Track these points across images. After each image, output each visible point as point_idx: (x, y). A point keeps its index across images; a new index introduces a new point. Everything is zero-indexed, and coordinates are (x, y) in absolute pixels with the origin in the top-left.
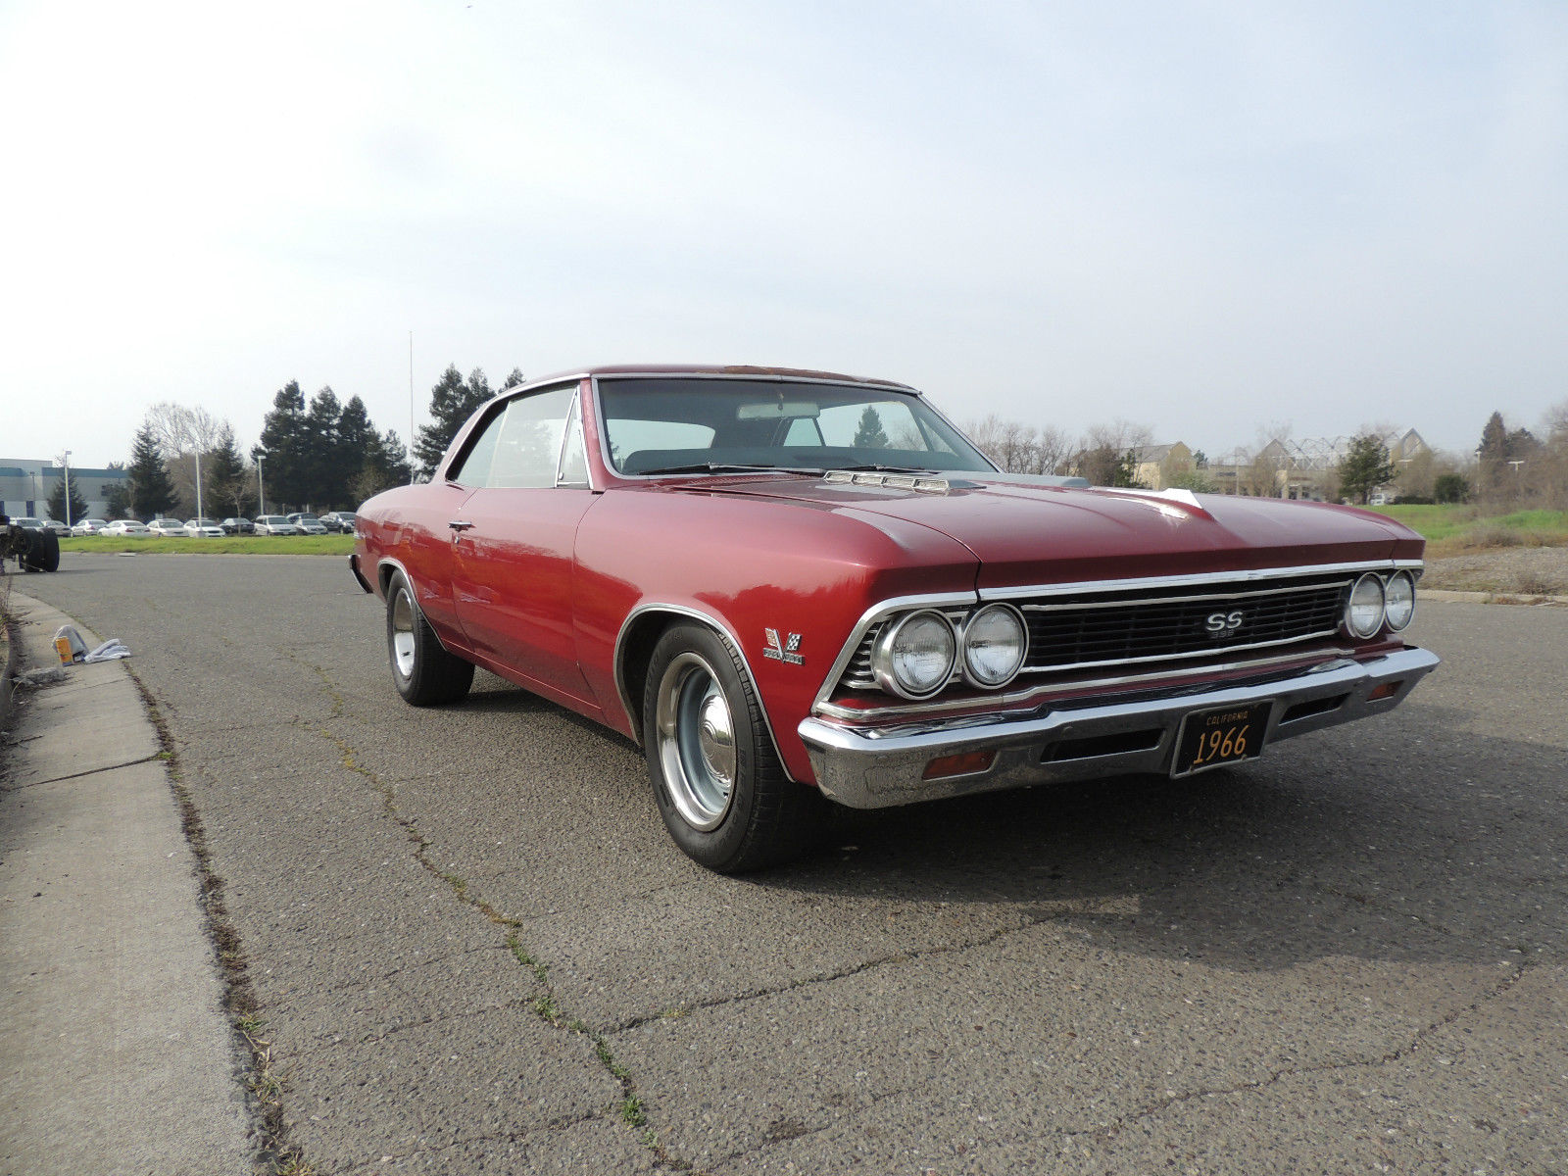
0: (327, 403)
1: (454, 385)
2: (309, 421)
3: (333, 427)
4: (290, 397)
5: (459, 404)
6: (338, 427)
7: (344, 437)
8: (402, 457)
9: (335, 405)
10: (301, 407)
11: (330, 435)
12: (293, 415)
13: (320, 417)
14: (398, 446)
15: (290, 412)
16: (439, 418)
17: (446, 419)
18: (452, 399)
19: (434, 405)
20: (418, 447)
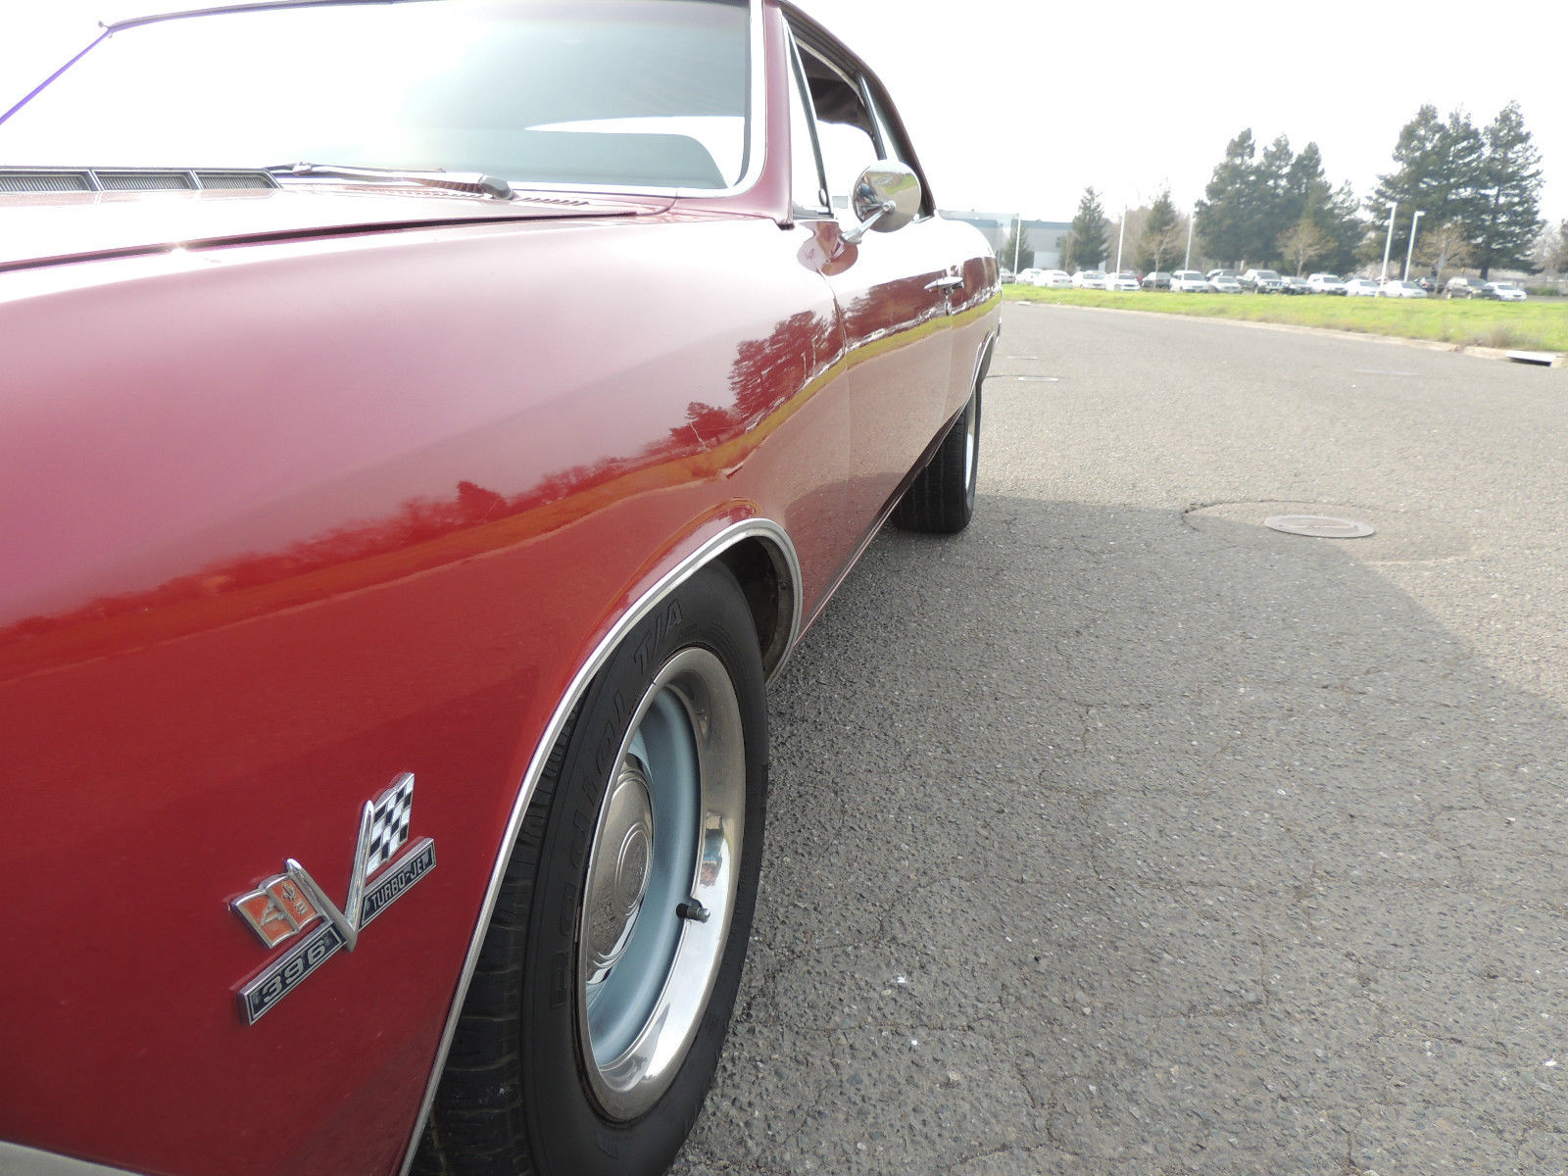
0: (1281, 151)
1: (1427, 121)
2: (1257, 171)
3: (1281, 177)
4: (1242, 145)
5: (1429, 146)
6: (1288, 176)
7: (1291, 188)
8: (1355, 210)
9: (1288, 151)
10: (1251, 155)
11: (1276, 186)
12: (1241, 165)
13: (1270, 165)
14: (1351, 198)
15: (1238, 161)
16: (1401, 162)
17: (1410, 164)
18: (1422, 140)
19: (1398, 148)
20: (1370, 198)
